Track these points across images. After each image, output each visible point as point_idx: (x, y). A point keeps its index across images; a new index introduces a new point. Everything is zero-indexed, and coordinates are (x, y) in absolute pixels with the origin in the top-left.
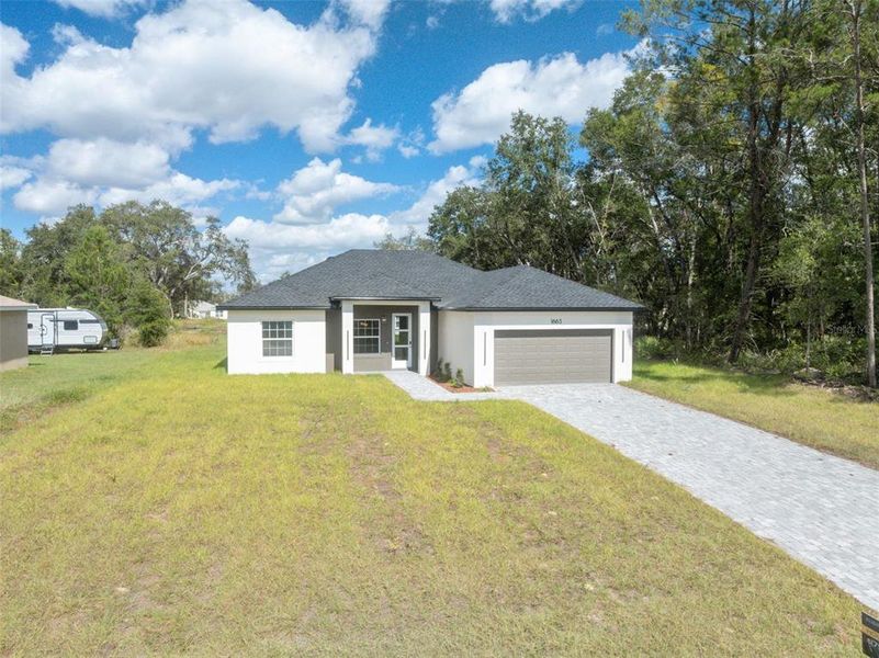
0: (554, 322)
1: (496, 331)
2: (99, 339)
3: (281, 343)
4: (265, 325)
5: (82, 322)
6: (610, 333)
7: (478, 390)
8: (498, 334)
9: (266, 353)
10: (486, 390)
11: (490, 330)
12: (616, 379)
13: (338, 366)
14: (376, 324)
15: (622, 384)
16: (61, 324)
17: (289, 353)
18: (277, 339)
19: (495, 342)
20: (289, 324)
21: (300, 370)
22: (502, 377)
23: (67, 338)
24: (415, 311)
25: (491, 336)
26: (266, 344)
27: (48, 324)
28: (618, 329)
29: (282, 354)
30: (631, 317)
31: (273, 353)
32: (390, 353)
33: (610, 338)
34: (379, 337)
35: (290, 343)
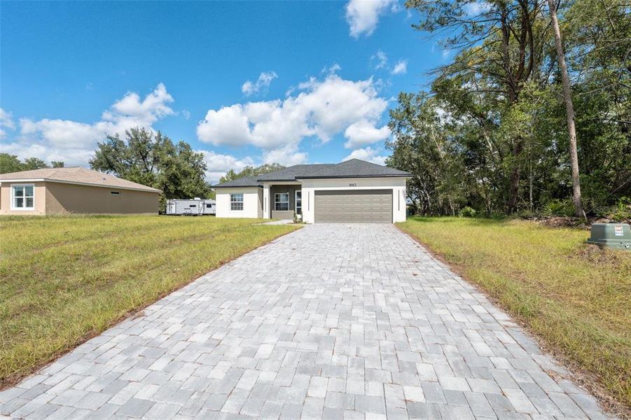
0: (351, 185)
1: (315, 191)
3: (239, 204)
4: (232, 195)
5: (213, 204)
6: (390, 192)
8: (317, 193)
9: (232, 209)
11: (312, 190)
12: (394, 222)
13: (262, 215)
14: (287, 196)
15: (397, 224)
16: (206, 206)
17: (242, 209)
18: (237, 202)
19: (315, 197)
20: (242, 195)
21: (246, 216)
22: (321, 218)
25: (312, 194)
26: (232, 204)
27: (201, 205)
28: (395, 189)
29: (239, 209)
30: (405, 181)
31: (236, 209)
32: (294, 211)
33: (391, 195)
34: (288, 202)
35: (242, 204)
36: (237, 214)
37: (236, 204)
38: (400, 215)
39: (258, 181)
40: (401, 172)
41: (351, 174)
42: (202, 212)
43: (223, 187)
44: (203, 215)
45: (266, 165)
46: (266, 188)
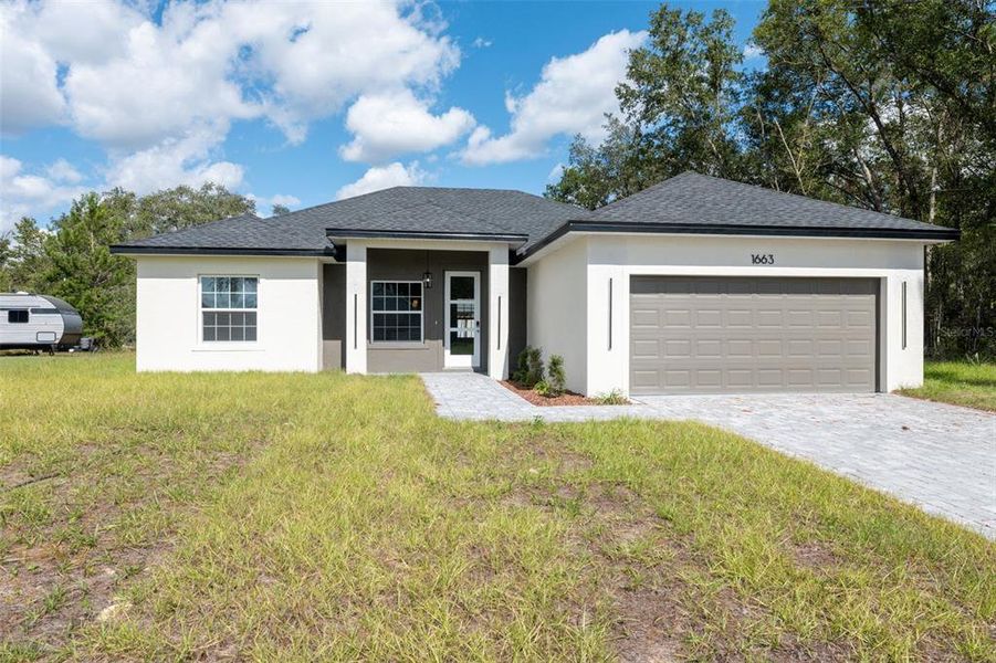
0: (757, 260)
1: (633, 278)
2: (59, 336)
3: (237, 317)
4: (207, 283)
5: (34, 311)
6: (875, 286)
7: (596, 402)
8: (640, 284)
9: (208, 335)
10: (612, 401)
11: (622, 274)
12: (892, 381)
14: (416, 289)
16: (4, 315)
17: (252, 336)
18: (230, 310)
19: (632, 302)
21: (268, 365)
22: (646, 375)
23: (13, 333)
25: (623, 286)
26: (208, 318)
28: (894, 278)
29: (237, 336)
30: (920, 253)
31: (223, 336)
32: (441, 341)
33: (874, 296)
34: (421, 312)
35: (252, 318)
36: (229, 356)
37: (223, 317)
38: (906, 361)
39: (330, 232)
40: (913, 224)
43: (171, 249)
46: (351, 260)
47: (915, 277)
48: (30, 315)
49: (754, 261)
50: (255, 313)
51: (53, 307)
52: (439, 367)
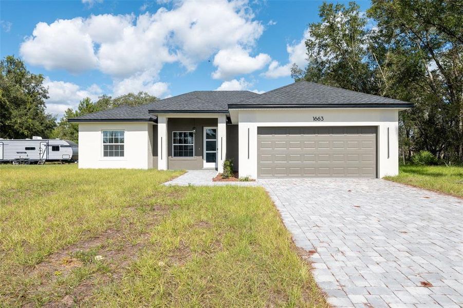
0: (315, 119)
1: (259, 128)
2: (71, 156)
3: (116, 147)
4: (105, 133)
5: (62, 146)
6: (375, 130)
7: (241, 181)
8: (261, 131)
9: (106, 154)
10: (246, 180)
11: (254, 127)
12: (382, 174)
13: (155, 164)
14: (191, 135)
15: (387, 178)
16: (50, 148)
17: (122, 154)
18: (114, 144)
19: (258, 138)
20: (122, 134)
21: (129, 166)
23: (54, 155)
24: (214, 122)
25: (254, 132)
26: (105, 147)
27: (43, 148)
28: (383, 126)
29: (117, 155)
30: (397, 114)
31: (111, 155)
32: (201, 157)
33: (375, 135)
34: (193, 144)
35: (122, 147)
36: (114, 163)
37: (111, 147)
38: (390, 164)
39: (150, 111)
40: (391, 101)
41: (317, 101)
42: (45, 157)
43: (90, 120)
44: (47, 161)
45: (130, 95)
46: (160, 123)
47: (394, 125)
48: (60, 148)
49: (314, 120)
50: (123, 145)
51: (69, 145)
52: (201, 167)
